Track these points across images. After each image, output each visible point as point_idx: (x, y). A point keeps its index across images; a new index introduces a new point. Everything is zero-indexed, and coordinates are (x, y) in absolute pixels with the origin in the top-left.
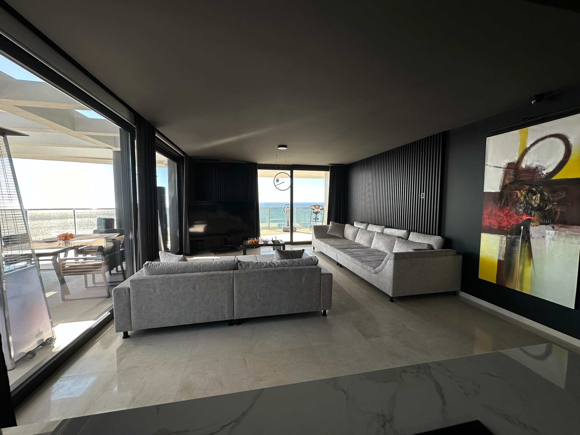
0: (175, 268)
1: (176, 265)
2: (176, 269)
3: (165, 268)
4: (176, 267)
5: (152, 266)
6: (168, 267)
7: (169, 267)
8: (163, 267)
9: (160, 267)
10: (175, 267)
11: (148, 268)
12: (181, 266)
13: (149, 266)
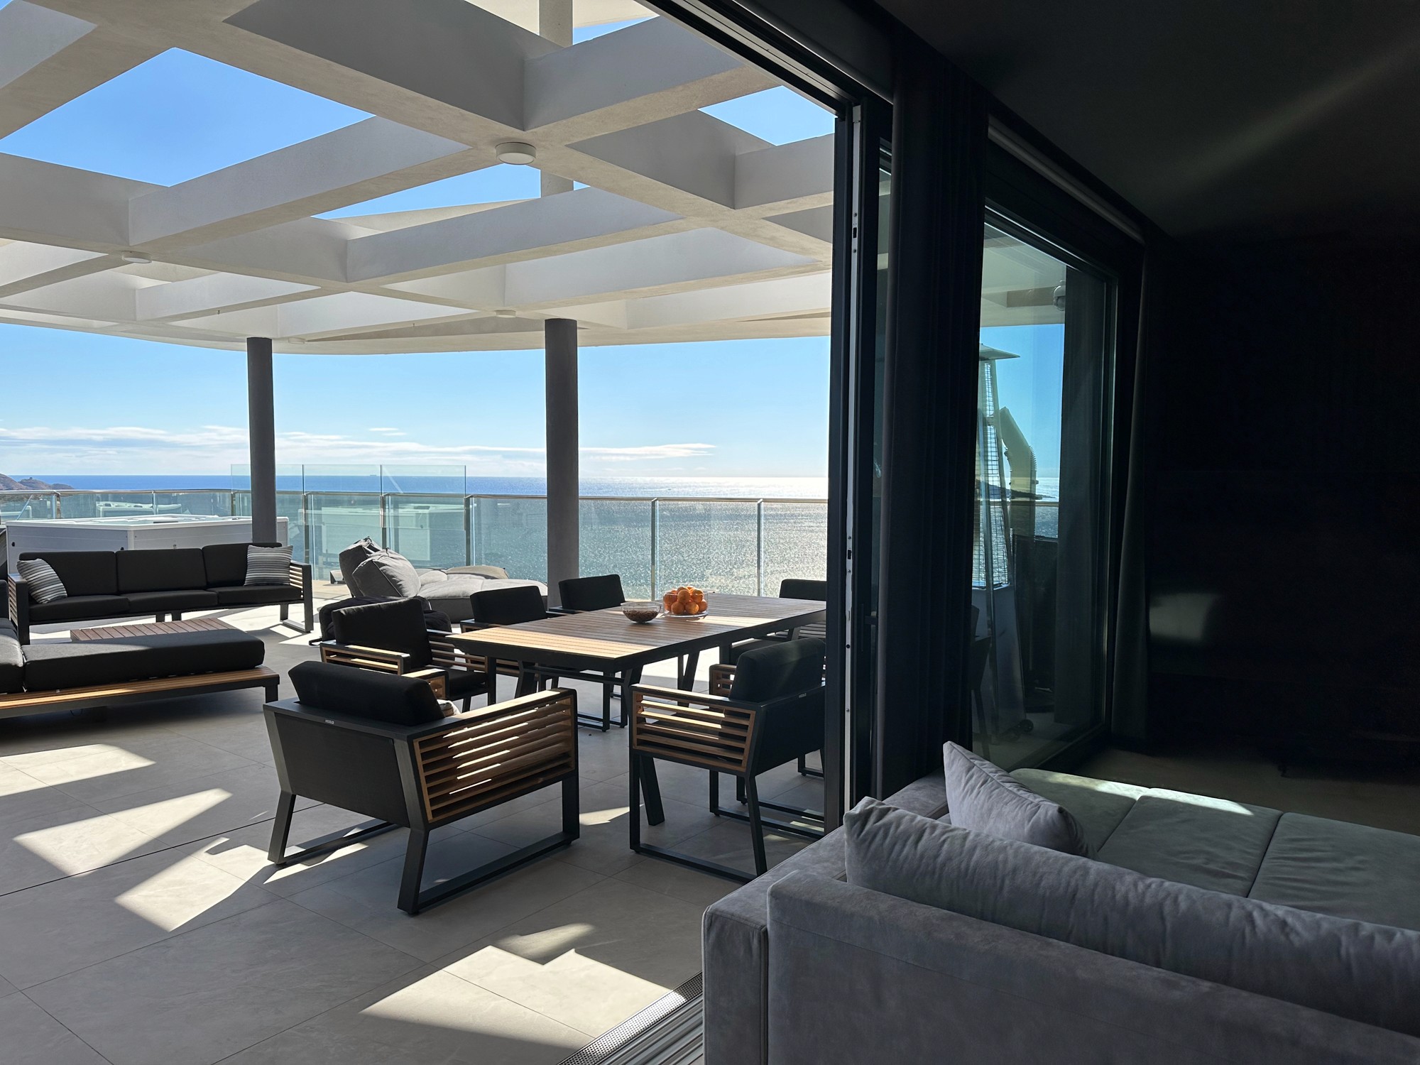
0: (1001, 888)
1: (1010, 866)
2: (1006, 889)
3: (944, 865)
4: (1007, 882)
5: (881, 832)
6: (963, 866)
7: (967, 869)
8: (937, 856)
9: (922, 857)
10: (1003, 881)
11: (864, 841)
12: (1038, 885)
13: (868, 833)
